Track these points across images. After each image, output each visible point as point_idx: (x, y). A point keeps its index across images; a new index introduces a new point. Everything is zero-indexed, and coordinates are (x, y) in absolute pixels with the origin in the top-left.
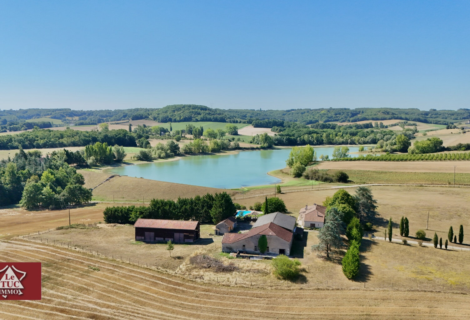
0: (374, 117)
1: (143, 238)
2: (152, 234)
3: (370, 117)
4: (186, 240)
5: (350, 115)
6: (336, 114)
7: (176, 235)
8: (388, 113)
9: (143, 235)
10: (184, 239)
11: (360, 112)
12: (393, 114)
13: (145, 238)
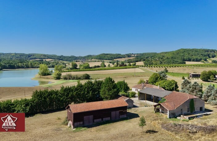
0: (40, 57)
1: (81, 123)
2: (91, 117)
3: (38, 58)
4: (121, 117)
5: (28, 56)
6: (20, 56)
7: (113, 113)
8: (46, 56)
9: (82, 120)
10: (119, 115)
11: (32, 55)
12: (48, 56)
13: (83, 123)
